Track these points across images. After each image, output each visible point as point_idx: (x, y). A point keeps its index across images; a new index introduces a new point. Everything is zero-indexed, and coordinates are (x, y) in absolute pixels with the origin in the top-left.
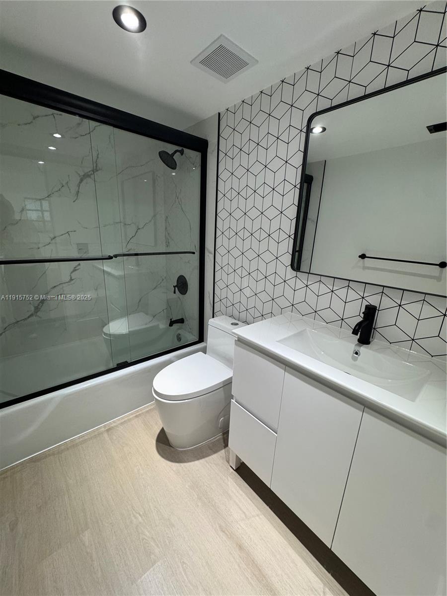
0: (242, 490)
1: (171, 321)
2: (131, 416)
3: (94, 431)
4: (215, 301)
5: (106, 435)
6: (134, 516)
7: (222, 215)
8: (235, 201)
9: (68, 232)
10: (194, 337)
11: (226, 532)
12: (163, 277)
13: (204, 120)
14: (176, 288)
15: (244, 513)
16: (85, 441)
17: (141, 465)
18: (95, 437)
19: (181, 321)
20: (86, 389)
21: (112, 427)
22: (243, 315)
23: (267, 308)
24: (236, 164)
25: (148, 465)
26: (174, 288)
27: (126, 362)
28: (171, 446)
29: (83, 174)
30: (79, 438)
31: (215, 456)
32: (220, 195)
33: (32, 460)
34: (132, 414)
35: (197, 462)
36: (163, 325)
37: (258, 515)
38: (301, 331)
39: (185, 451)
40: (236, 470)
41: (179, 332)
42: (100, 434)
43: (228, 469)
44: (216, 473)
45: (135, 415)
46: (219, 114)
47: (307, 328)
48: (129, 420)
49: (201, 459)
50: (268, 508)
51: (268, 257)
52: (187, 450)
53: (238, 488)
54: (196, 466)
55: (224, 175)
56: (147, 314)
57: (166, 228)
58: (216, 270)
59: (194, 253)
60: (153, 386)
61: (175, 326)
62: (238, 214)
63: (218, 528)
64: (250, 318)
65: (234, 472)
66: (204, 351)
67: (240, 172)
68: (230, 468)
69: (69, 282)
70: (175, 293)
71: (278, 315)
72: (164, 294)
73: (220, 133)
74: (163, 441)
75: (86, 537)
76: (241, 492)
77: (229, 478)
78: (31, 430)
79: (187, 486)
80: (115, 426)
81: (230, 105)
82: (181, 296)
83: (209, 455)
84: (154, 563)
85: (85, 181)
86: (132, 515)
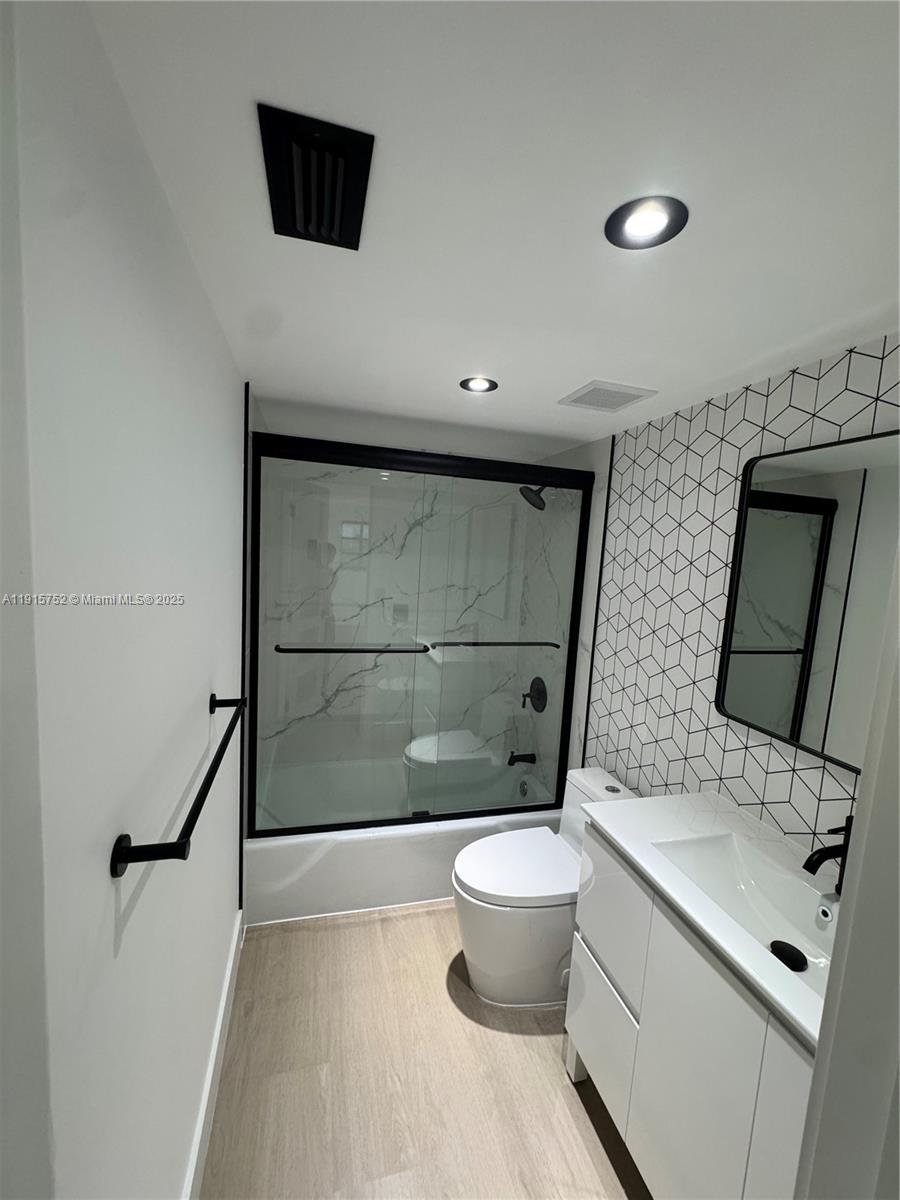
0: (578, 1129)
1: (512, 756)
2: (420, 910)
3: (364, 914)
4: (589, 737)
5: (378, 927)
6: (391, 1077)
7: (609, 589)
8: (630, 571)
9: (382, 600)
10: (549, 795)
11: (529, 1188)
12: (511, 675)
13: (592, 443)
14: (528, 699)
15: (573, 1175)
16: (348, 926)
17: (417, 998)
18: (364, 924)
19: (531, 759)
20: (368, 841)
21: (390, 917)
22: (633, 775)
23: (676, 773)
24: (635, 514)
25: (427, 1004)
26: (522, 699)
27: (427, 813)
28: (470, 986)
29: (413, 521)
30: (344, 917)
31: (542, 1040)
32: (608, 558)
33: (284, 927)
34: (422, 906)
35: (507, 1036)
36: (498, 760)
37: (598, 1194)
38: (721, 837)
39: (492, 1006)
40: (576, 1085)
41: (526, 778)
42: (372, 922)
43: (562, 1074)
44: (537, 1073)
45: (426, 909)
46: (614, 437)
47: (734, 834)
48: (417, 915)
49: (517, 1033)
50: (622, 1191)
51: (678, 677)
52: (496, 1007)
53: (571, 1119)
54: (506, 1042)
55: (615, 528)
56: (476, 734)
57: (523, 594)
58: (593, 682)
59: (558, 646)
60: (454, 867)
61: (520, 766)
62: (633, 593)
63: (516, 1173)
64: (644, 786)
65: (572, 1087)
66: (555, 827)
67: (640, 527)
68: (566, 1076)
69: (373, 669)
70: (524, 706)
71: (676, 794)
72: (506, 706)
73: (614, 462)
74: (459, 972)
75: (324, 1071)
76: (575, 1131)
77: (559, 1093)
78: (289, 880)
79: (481, 1070)
80: (395, 917)
81: (631, 427)
82: (535, 713)
83: (533, 1034)
84: (403, 1168)
85: (414, 531)
86: (388, 1074)
